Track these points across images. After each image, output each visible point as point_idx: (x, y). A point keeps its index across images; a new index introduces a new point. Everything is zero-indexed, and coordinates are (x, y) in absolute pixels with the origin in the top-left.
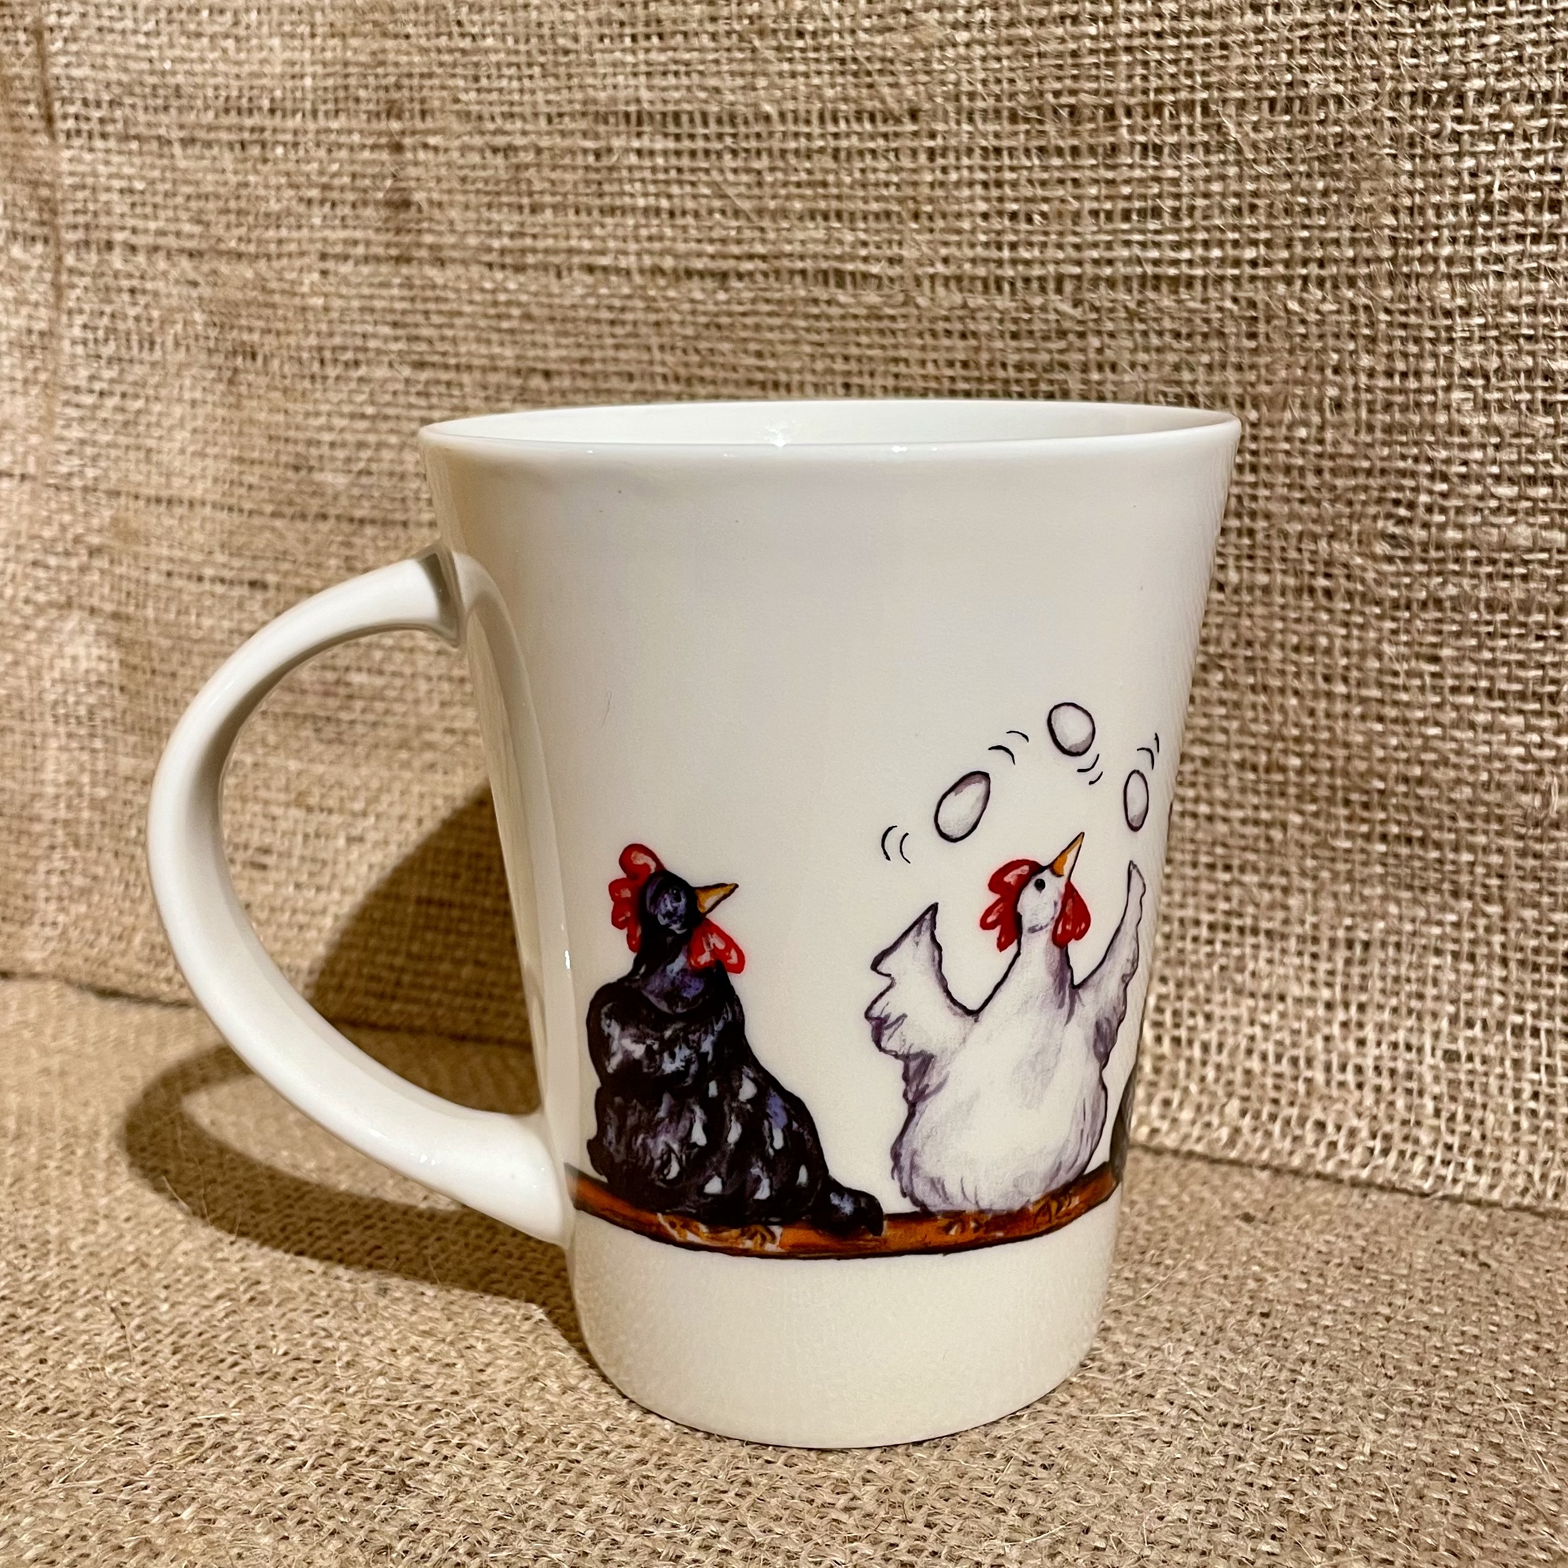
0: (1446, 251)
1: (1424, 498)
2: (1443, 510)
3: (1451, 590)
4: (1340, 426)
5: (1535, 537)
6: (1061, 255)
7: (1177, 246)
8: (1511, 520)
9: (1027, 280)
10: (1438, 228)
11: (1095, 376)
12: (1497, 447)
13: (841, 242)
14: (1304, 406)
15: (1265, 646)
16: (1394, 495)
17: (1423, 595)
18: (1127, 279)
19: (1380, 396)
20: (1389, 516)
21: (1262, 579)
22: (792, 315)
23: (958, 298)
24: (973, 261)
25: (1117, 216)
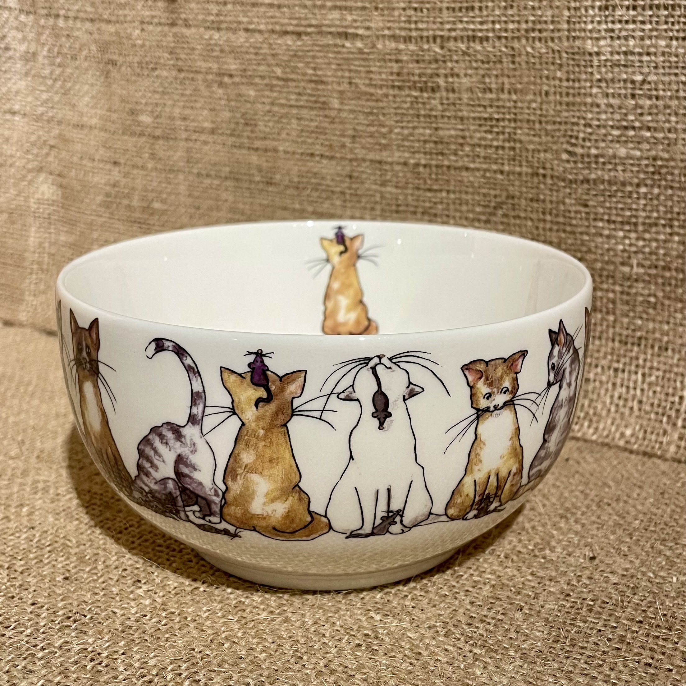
0: (590, 27)
1: (581, 135)
2: (590, 140)
3: (593, 176)
4: (549, 103)
5: (628, 153)
6: (434, 27)
7: (481, 23)
8: (618, 146)
9: (422, 38)
10: (586, 17)
11: (450, 80)
12: (612, 113)
13: (346, 20)
14: (535, 94)
15: (519, 198)
16: (569, 133)
17: (581, 178)
18: (462, 38)
19: (564, 90)
20: (568, 142)
21: (518, 169)
22: (327, 52)
23: (393, 45)
24: (401, 29)
25: (457, 9)
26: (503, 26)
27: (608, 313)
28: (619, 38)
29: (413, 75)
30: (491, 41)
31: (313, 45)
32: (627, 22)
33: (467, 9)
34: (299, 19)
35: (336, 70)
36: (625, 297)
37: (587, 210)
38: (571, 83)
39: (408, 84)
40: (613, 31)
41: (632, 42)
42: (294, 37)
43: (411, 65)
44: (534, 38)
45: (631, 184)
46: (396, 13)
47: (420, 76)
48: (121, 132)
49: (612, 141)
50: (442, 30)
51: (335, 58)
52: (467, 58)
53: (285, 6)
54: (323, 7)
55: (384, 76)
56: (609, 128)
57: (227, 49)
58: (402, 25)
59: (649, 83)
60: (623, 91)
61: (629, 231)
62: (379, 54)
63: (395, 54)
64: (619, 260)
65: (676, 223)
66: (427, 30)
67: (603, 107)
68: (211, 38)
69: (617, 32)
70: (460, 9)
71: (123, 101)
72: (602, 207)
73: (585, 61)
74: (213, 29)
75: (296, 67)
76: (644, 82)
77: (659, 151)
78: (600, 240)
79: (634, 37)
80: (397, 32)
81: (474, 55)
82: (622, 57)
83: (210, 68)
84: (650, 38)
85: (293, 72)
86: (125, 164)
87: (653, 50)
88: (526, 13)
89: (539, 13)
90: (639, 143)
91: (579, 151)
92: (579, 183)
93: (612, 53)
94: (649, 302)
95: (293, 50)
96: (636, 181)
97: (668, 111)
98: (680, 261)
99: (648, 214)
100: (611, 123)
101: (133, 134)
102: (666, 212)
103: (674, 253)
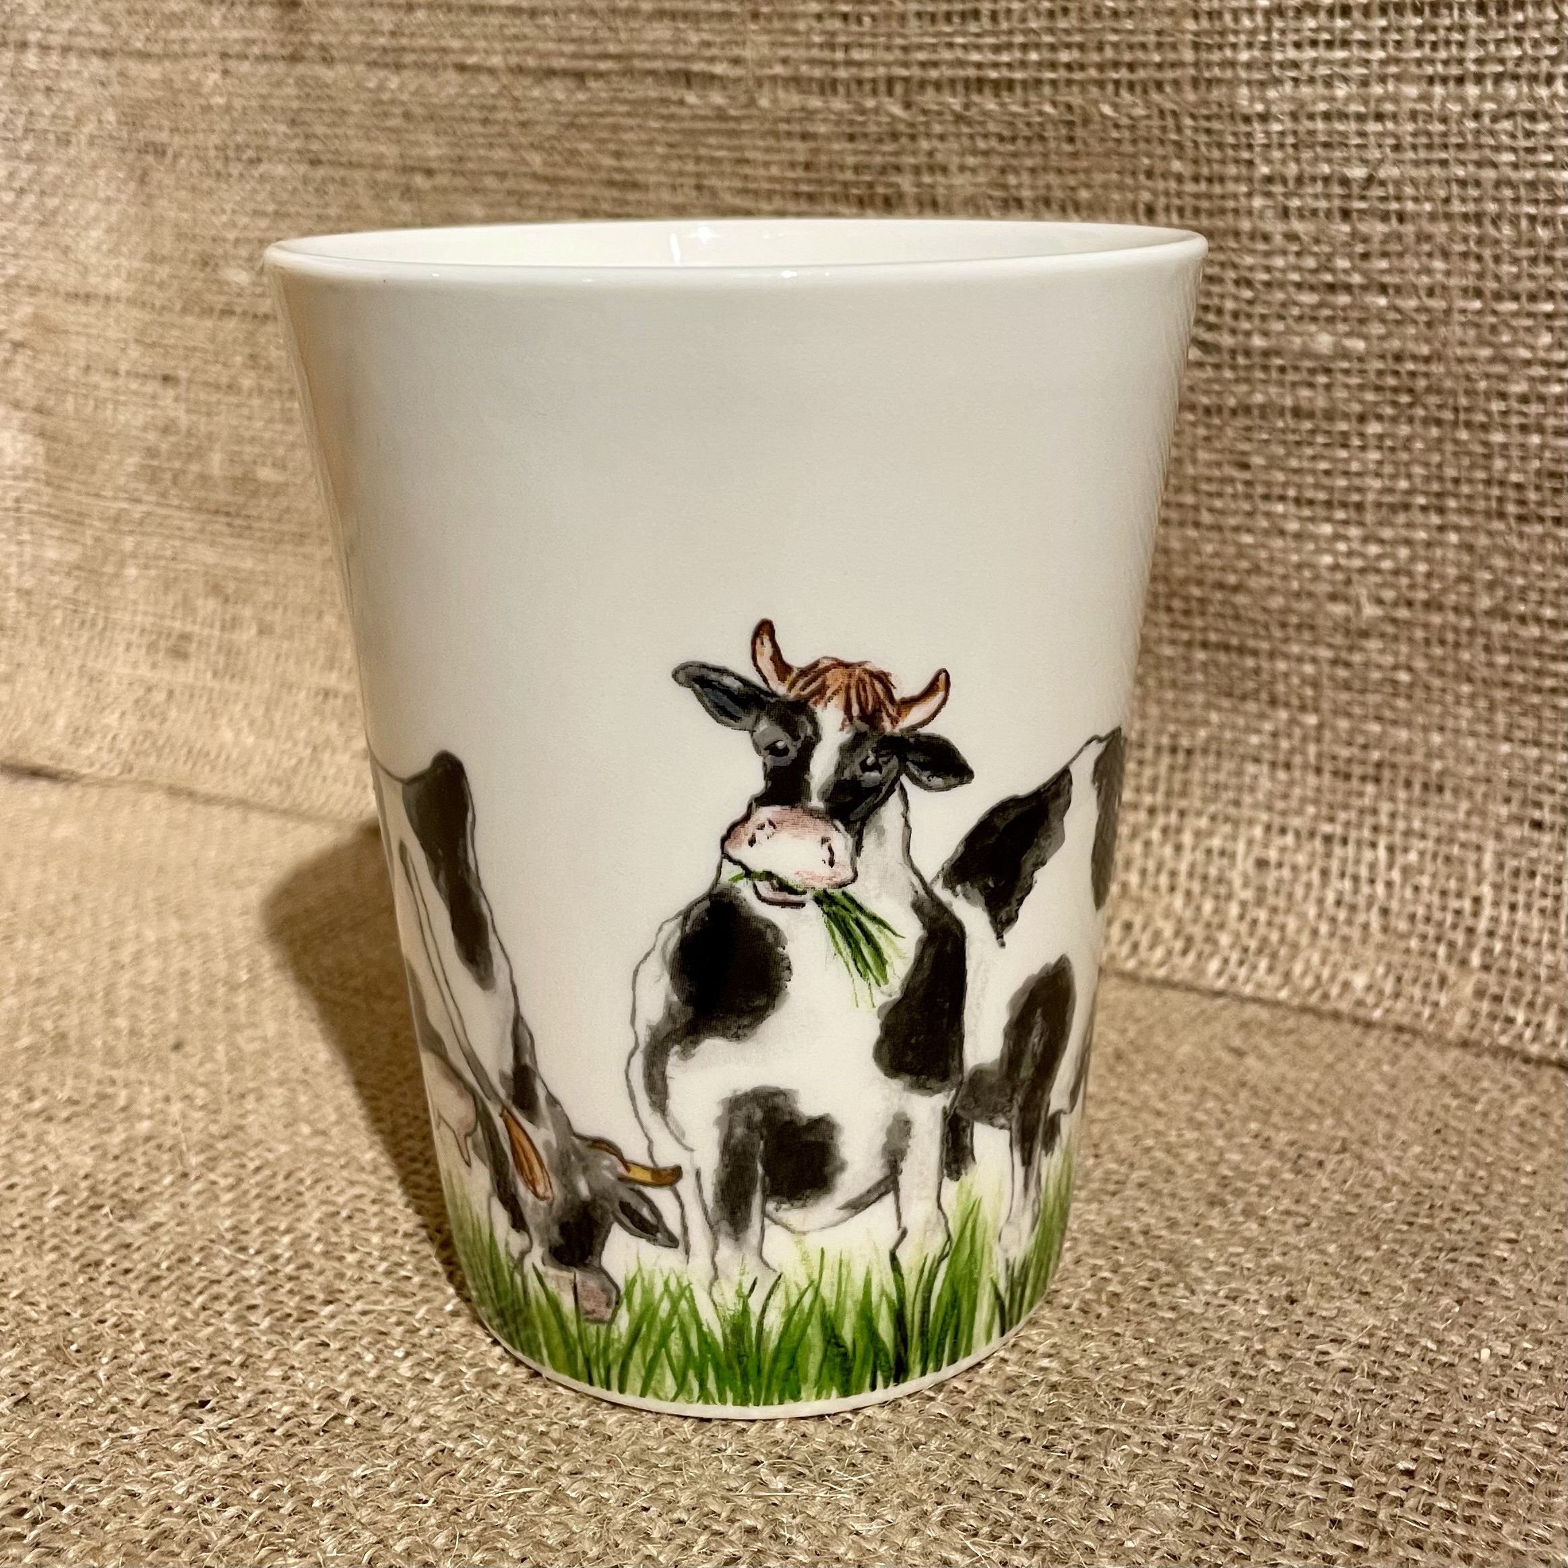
26: (1047, 55)
27: (1303, 708)
28: (1311, 80)
29: (842, 168)
30: (1019, 91)
31: (613, 100)
32: (1329, 45)
33: (963, 15)
34: (580, 40)
35: (666, 158)
36: (1342, 673)
37: (1247, 475)
38: (1203, 186)
39: (829, 189)
40: (1296, 65)
41: (1341, 91)
42: (570, 83)
43: (836, 146)
44: (1117, 83)
45: (1346, 416)
46: (801, 26)
47: (857, 169)
48: (178, 307)
49: (1300, 318)
50: (906, 65)
51: (664, 130)
52: (965, 130)
53: (545, 12)
54: (632, 12)
55: (775, 171)
56: (1291, 289)
57: (418, 111)
58: (815, 53)
59: (1383, 183)
60: (1323, 204)
61: (1346, 522)
62: (763, 119)
63: (800, 120)
64: (1323, 588)
65: (1452, 503)
66: (873, 64)
67: (1278, 240)
68: (381, 87)
69: (1306, 67)
70: (948, 17)
71: (180, 236)
72: (1282, 469)
73: (1235, 134)
74: (386, 65)
75: (574, 152)
76: (1370, 180)
77: (1410, 340)
78: (1278, 543)
79: (1345, 79)
80: (804, 69)
81: (982, 123)
82: (1320, 125)
83: (381, 156)
84: (1383, 79)
85: (568, 163)
86: (190, 381)
87: (1389, 107)
88: (1097, 25)
89: (1129, 24)
90: (1362, 321)
91: (1227, 340)
92: (1226, 413)
93: (1294, 116)
94: (1395, 683)
95: (566, 114)
96: (1356, 408)
97: (1426, 247)
98: (1465, 588)
99: (1387, 483)
100: (1295, 277)
101: (208, 311)
102: (1427, 479)
103: (1452, 572)
